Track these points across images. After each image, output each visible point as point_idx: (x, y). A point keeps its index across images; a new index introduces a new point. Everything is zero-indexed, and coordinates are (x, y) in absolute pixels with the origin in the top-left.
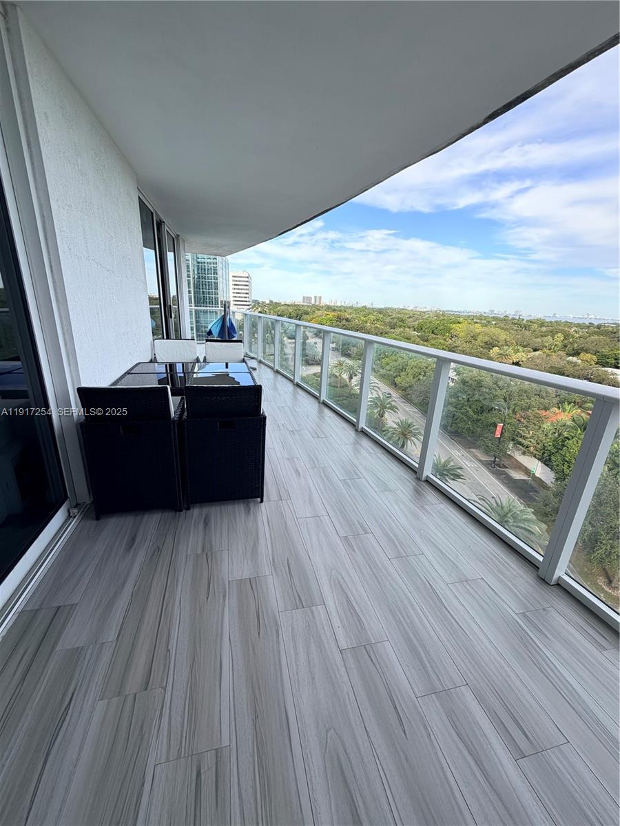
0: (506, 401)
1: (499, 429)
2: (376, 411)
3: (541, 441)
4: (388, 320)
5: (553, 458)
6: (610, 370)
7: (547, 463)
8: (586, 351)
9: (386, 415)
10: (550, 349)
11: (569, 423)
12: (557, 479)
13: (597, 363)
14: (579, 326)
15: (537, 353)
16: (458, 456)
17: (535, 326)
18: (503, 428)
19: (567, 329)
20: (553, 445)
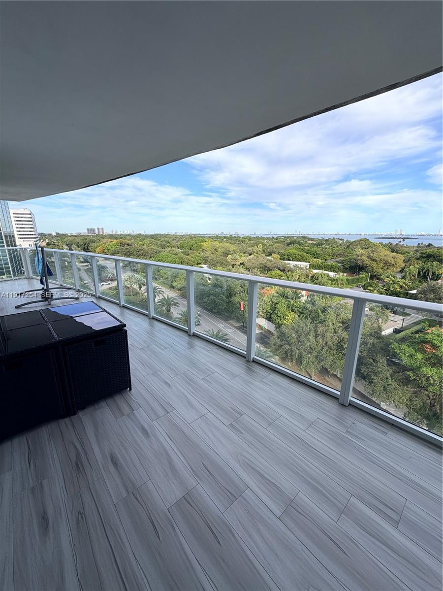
0: (242, 287)
1: (242, 305)
2: (164, 308)
3: (265, 307)
4: (159, 242)
5: (272, 316)
6: (287, 262)
7: (270, 320)
8: (275, 253)
9: (172, 310)
10: (257, 253)
11: (276, 294)
12: (276, 328)
13: (280, 259)
14: (268, 239)
15: (252, 256)
16: (223, 327)
17: (247, 241)
18: (244, 304)
19: (263, 241)
20: (271, 309)
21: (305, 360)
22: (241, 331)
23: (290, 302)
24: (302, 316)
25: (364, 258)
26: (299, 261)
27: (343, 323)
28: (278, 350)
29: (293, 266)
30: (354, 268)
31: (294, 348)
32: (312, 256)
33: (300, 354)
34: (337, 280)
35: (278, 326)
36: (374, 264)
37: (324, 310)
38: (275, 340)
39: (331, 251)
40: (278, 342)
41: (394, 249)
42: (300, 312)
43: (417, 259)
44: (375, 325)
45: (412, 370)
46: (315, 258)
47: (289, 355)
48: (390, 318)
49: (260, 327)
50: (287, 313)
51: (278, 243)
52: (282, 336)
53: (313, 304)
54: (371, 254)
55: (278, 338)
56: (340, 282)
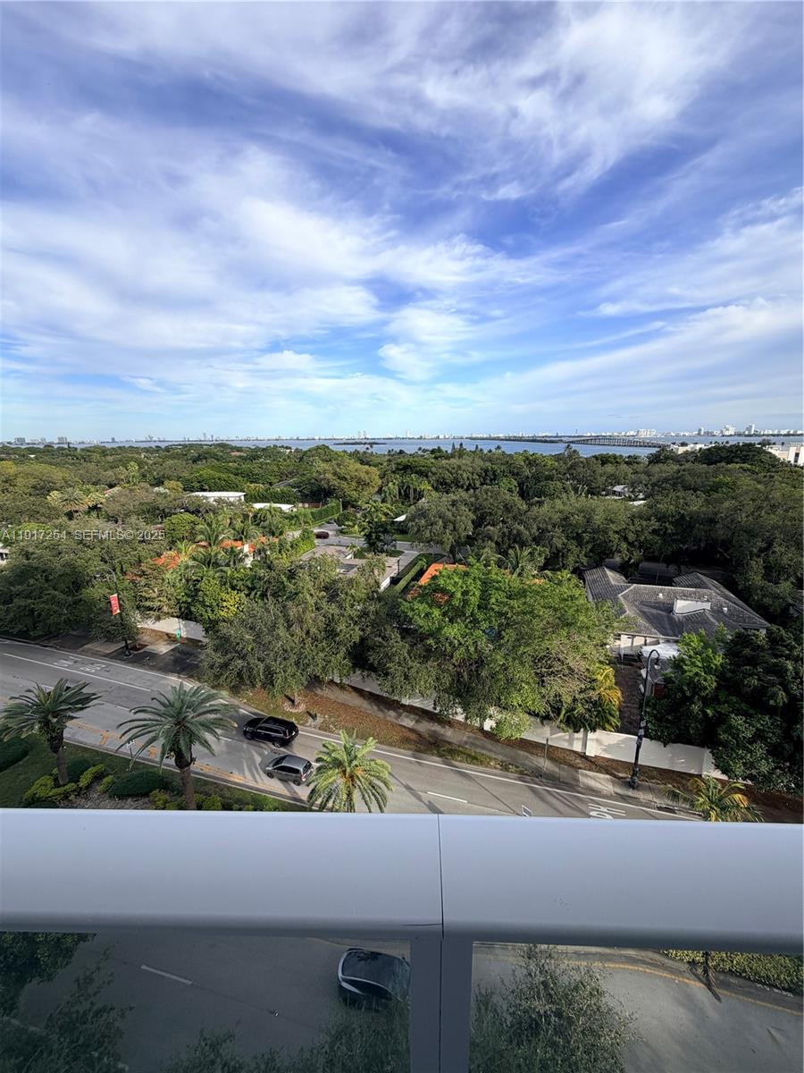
0: (106, 562)
1: (114, 602)
3: (172, 595)
5: (193, 609)
6: (200, 494)
7: (189, 617)
8: (169, 478)
10: (129, 482)
11: (191, 563)
12: (207, 631)
13: (185, 490)
14: (147, 450)
15: (116, 489)
16: (71, 667)
17: (96, 456)
18: (119, 599)
19: (136, 456)
20: (186, 594)
21: (279, 676)
22: (122, 660)
23: (224, 572)
24: (253, 593)
25: (329, 476)
26: (223, 490)
27: (326, 589)
28: (221, 674)
29: (215, 501)
30: (317, 494)
31: (253, 661)
32: (245, 479)
33: (268, 668)
34: (296, 516)
35: (211, 626)
36: (344, 485)
37: (292, 575)
38: (209, 656)
39: (276, 469)
40: (218, 659)
41: (363, 459)
42: (247, 587)
43: (394, 472)
44: (371, 581)
45: (431, 634)
46: (251, 482)
47: (245, 677)
48: (387, 564)
49: (170, 638)
50: (224, 595)
51: (173, 457)
52: (224, 644)
53: (269, 567)
54: (338, 470)
55: (216, 651)
56: (302, 519)
